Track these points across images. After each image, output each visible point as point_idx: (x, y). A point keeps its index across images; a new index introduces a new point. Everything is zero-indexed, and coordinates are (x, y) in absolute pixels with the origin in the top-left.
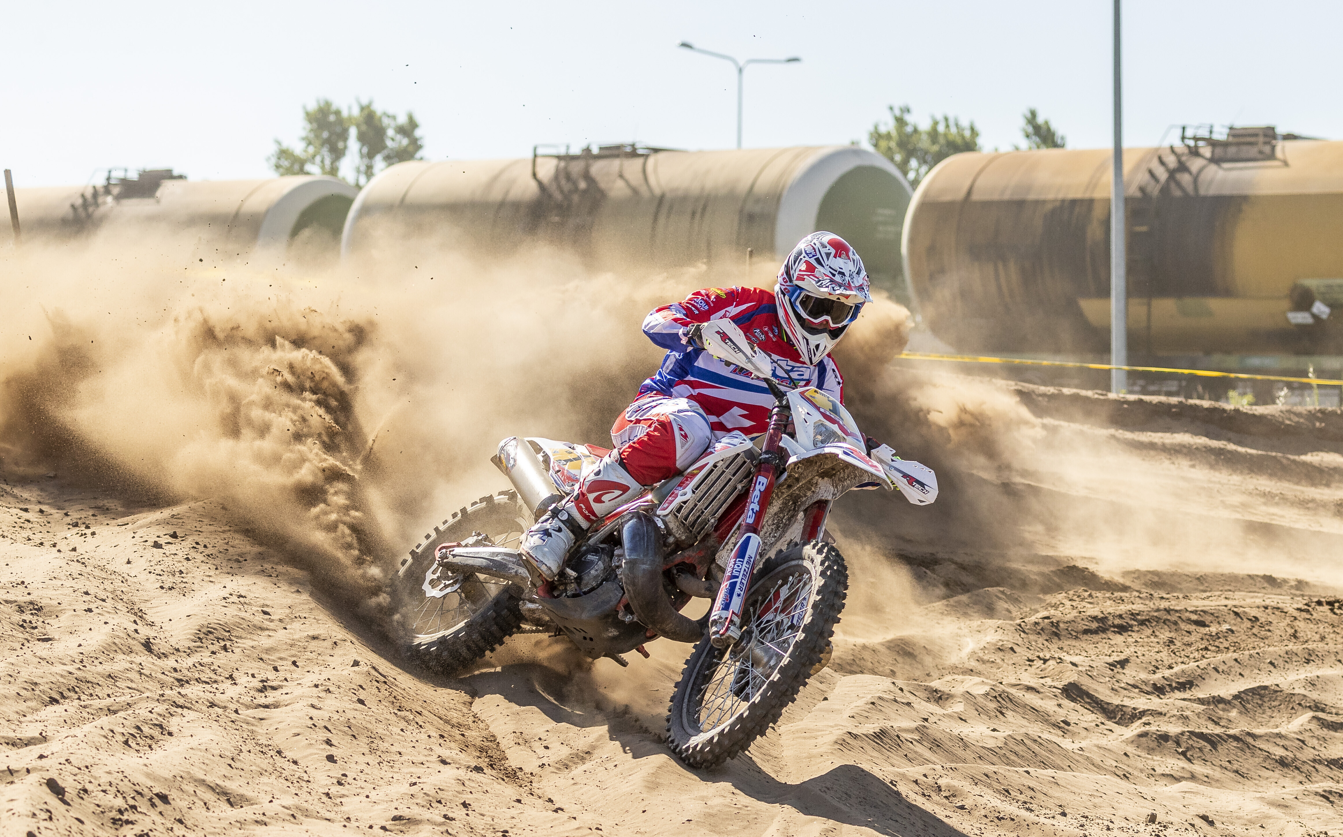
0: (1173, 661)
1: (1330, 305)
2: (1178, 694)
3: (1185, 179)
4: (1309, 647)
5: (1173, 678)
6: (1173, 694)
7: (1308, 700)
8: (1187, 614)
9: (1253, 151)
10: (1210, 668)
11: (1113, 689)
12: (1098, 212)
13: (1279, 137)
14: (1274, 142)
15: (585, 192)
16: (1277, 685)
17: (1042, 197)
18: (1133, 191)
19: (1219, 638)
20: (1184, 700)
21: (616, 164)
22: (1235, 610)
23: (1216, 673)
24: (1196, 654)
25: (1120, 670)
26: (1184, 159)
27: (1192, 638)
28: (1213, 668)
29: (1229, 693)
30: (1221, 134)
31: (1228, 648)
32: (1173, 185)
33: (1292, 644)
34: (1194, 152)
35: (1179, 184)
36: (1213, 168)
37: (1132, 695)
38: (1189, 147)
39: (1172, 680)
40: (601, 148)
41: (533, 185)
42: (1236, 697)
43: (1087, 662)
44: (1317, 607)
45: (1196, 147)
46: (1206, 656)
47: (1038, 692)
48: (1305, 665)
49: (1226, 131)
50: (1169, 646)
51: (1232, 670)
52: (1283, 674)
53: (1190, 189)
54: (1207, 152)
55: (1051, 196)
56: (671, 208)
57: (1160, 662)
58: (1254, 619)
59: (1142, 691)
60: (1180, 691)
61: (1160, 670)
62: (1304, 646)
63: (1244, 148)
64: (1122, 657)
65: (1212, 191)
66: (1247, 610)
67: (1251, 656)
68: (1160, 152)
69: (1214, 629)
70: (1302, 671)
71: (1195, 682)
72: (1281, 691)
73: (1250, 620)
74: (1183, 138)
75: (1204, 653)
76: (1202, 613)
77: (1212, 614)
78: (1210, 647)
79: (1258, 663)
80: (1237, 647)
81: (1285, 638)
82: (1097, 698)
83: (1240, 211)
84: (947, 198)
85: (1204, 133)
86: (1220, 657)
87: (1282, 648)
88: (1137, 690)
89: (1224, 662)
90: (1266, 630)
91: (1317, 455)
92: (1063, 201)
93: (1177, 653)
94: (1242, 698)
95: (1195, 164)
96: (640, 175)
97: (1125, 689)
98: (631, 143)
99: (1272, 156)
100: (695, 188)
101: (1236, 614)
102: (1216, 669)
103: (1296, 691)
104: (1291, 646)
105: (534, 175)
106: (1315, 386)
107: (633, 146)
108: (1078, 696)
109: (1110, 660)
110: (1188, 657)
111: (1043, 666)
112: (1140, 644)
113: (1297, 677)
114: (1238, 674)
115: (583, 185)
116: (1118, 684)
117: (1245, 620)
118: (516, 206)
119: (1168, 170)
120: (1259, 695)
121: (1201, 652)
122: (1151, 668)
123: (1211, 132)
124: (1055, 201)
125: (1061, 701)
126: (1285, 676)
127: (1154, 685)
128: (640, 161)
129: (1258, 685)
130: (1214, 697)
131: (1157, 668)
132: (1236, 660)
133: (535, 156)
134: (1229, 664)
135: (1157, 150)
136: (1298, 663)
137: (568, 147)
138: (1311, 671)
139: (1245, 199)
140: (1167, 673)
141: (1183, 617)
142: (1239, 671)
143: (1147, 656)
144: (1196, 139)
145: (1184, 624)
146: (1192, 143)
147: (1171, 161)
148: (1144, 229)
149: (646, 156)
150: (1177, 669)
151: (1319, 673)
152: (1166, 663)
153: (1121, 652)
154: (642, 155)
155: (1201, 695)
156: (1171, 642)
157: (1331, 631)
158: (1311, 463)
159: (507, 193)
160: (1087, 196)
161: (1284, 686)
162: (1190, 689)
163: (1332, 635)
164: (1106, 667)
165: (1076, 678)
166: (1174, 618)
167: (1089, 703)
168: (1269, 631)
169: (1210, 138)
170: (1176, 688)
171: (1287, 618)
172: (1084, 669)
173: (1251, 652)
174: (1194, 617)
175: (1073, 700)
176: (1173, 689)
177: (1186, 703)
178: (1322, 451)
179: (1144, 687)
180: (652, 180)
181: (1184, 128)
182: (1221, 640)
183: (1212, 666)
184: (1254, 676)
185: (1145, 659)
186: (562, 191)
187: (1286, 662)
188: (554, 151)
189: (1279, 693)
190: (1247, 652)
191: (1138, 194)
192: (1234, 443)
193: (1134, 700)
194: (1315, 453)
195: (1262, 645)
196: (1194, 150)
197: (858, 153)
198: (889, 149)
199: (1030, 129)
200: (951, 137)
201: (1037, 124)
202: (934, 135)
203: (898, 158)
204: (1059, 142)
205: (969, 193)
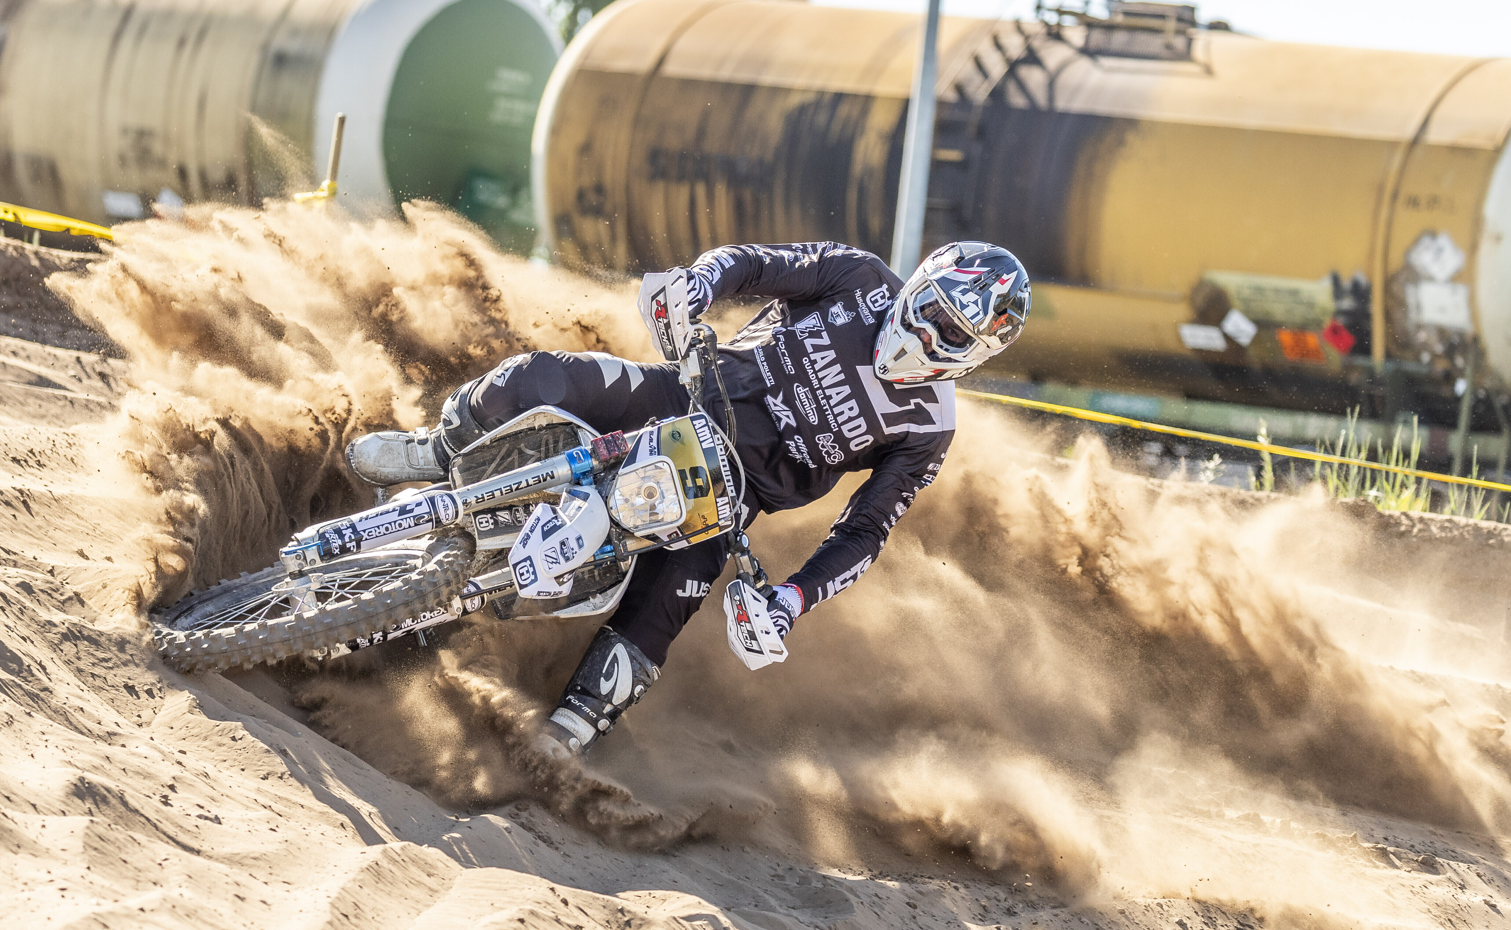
1: (1256, 322)
3: (1034, 77)
9: (1154, 43)
12: (879, 119)
13: (1201, 25)
14: (1192, 31)
17: (786, 82)
18: (947, 89)
26: (1036, 44)
32: (1012, 88)
35: (1022, 87)
36: (1084, 64)
38: (1047, 24)
45: (1059, 25)
53: (1041, 98)
54: (1076, 35)
55: (800, 83)
63: (1141, 37)
65: (1078, 105)
68: (996, 28)
74: (1039, 8)
84: (622, 64)
92: (821, 93)
95: (1054, 55)
99: (1186, 56)
119: (1007, 60)
124: (806, 91)
135: (994, 22)
139: (1130, 123)
144: (1060, 12)
146: (1052, 18)
147: (1015, 46)
148: (954, 155)
160: (862, 89)
169: (1084, 13)
191: (951, 96)
196: (1055, 31)
205: (662, 60)
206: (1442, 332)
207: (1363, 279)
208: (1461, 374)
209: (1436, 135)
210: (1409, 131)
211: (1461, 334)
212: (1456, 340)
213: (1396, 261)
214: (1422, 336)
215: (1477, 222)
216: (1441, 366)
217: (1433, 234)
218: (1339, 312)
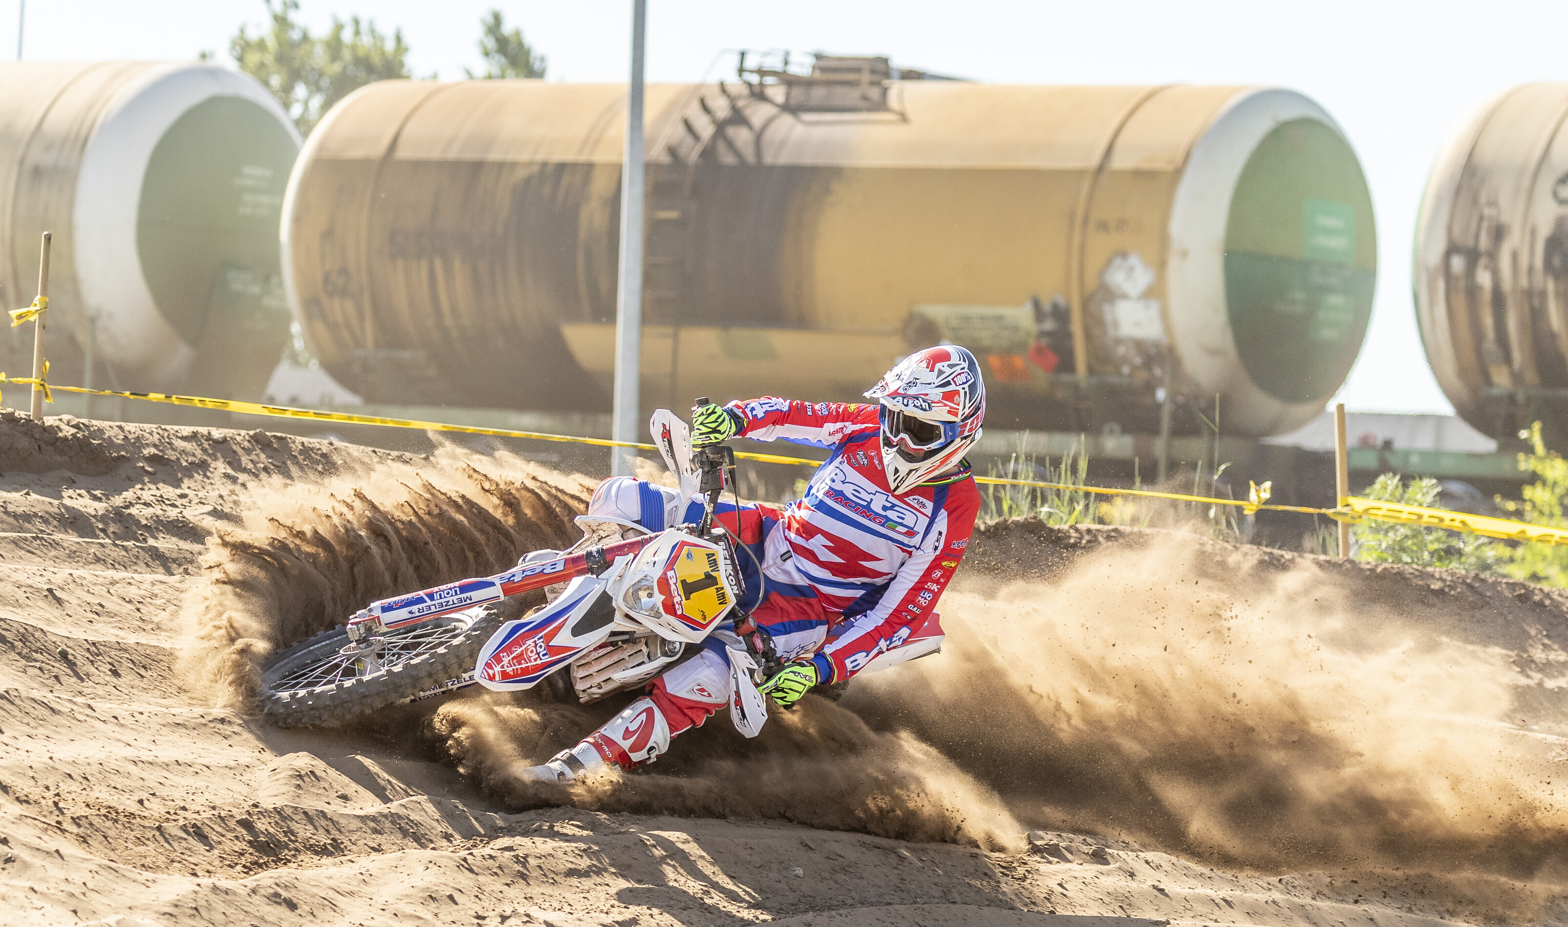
3: (741, 136)
9: (852, 96)
12: (600, 185)
13: (895, 74)
14: (886, 82)
17: (510, 157)
18: (658, 153)
26: (740, 104)
30: (801, 66)
32: (721, 147)
34: (758, 94)
35: (731, 145)
36: (787, 120)
38: (750, 85)
45: (761, 84)
49: (811, 61)
53: (749, 155)
54: (778, 94)
55: (524, 157)
63: (839, 90)
65: (784, 159)
68: (702, 92)
74: (741, 70)
83: (827, 191)
84: (357, 153)
85: (775, 63)
92: (544, 165)
95: (759, 113)
99: (881, 105)
119: (714, 121)
123: (786, 63)
124: (530, 164)
135: (699, 87)
139: (834, 172)
144: (762, 72)
146: (754, 79)
147: (721, 106)
148: (672, 215)
160: (583, 158)
169: (785, 72)
181: (743, 54)
191: (666, 159)
196: (758, 89)
197: (214, 73)
198: (262, 65)
199: (491, 44)
200: (361, 53)
201: (502, 35)
202: (334, 46)
203: (276, 81)
204: (537, 66)
205: (393, 145)
206: (1139, 345)
207: (1062, 301)
208: (1160, 383)
209: (1120, 162)
210: (1094, 160)
211: (1157, 345)
212: (1153, 351)
213: (1091, 282)
214: (1121, 350)
215: (1164, 239)
216: (1142, 376)
217: (1124, 255)
218: (1043, 334)
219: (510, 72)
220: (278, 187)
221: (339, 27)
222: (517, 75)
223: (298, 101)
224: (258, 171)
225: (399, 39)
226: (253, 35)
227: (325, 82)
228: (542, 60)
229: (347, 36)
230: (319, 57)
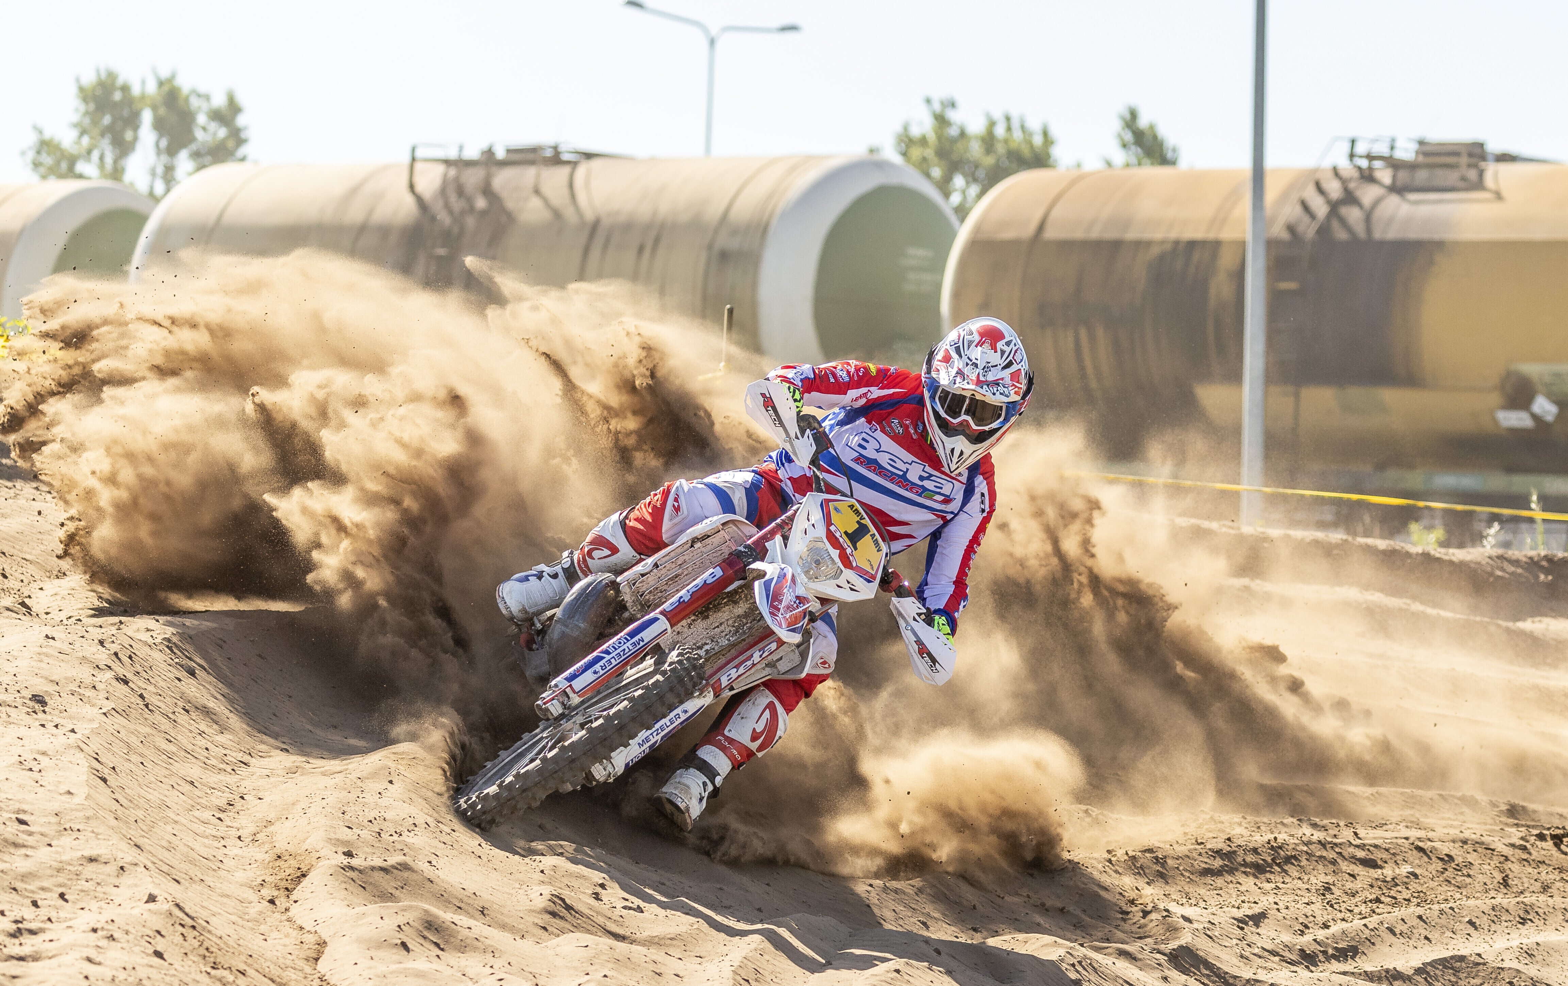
0: (1330, 917)
1: (1558, 403)
2: (1336, 966)
3: (1353, 215)
4: (1525, 900)
5: (1329, 941)
6: (1329, 966)
7: (1523, 976)
8: (1351, 850)
9: (1452, 177)
10: (1382, 928)
11: (1242, 956)
12: (1226, 260)
13: (1490, 157)
14: (1482, 164)
15: (484, 213)
16: (1479, 955)
17: (1146, 236)
18: (1278, 231)
19: (1397, 885)
20: (1344, 973)
21: (530, 173)
22: (1421, 844)
23: (1391, 936)
24: (1363, 908)
25: (1254, 929)
26: (1352, 185)
27: (1357, 885)
28: (1387, 928)
29: (1409, 965)
30: (1406, 152)
31: (1409, 900)
32: (1335, 224)
33: (1500, 895)
34: (1367, 177)
35: (1343, 222)
36: (1394, 200)
37: (1269, 965)
38: (1360, 168)
39: (1327, 945)
40: (509, 151)
41: (409, 202)
42: (1419, 971)
43: (1206, 916)
44: (1538, 843)
45: (1370, 169)
46: (1377, 911)
47: (1135, 959)
48: (1519, 926)
49: (1414, 146)
50: (1323, 895)
51: (1414, 931)
52: (1488, 938)
53: (1360, 231)
54: (1385, 176)
55: (1158, 235)
56: (608, 241)
57: (1311, 919)
58: (1446, 859)
59: (1283, 959)
60: (1339, 961)
61: (1311, 930)
62: (1518, 899)
63: (1440, 172)
64: (1257, 910)
65: (1391, 235)
66: (1437, 845)
67: (1442, 912)
68: (1318, 176)
69: (1388, 872)
70: (1514, 934)
71: (1361, 948)
72: (1484, 964)
73: (1441, 859)
74: (1352, 156)
75: (1375, 906)
76: (1371, 849)
77: (1387, 850)
78: (1383, 898)
79: (1452, 922)
80: (1422, 899)
81: (1491, 886)
82: (1219, 968)
83: (1431, 263)
84: (1009, 235)
85: (1382, 149)
86: (1398, 913)
87: (1487, 901)
88: (1277, 959)
89: (1403, 920)
90: (1463, 875)
91: (1540, 621)
92: (1177, 243)
93: (1336, 906)
94: (1428, 973)
95: (1368, 194)
96: (566, 192)
97: (1260, 957)
98: (553, 144)
99: (1479, 185)
100: (644, 212)
101: (1420, 849)
102: (1391, 930)
103: (1506, 964)
104: (1500, 899)
105: (412, 187)
106: (1539, 521)
107: (555, 148)
108: (1192, 966)
109: (1239, 914)
110: (1351, 911)
111: (1142, 921)
112: (1283, 891)
113: (1508, 944)
114: (1422, 937)
115: (481, 203)
116: (1250, 949)
117: (1434, 859)
118: (384, 231)
119: (1329, 202)
120: (1452, 968)
121: (1370, 905)
122: (1298, 927)
123: (1392, 148)
124: (1163, 242)
125: (1167, 973)
126: (1491, 942)
127: (1302, 951)
128: (565, 171)
129: (1451, 954)
130: (1387, 971)
131: (1307, 927)
132: (1420, 917)
133: (414, 159)
134: (1410, 924)
135: (1315, 171)
136: (1510, 924)
137: (461, 148)
138: (1528, 936)
139: (1438, 245)
140: (1321, 934)
141: (1345, 853)
142: (1424, 933)
143: (1292, 909)
144: (1370, 157)
145: (1346, 863)
146: (1364, 163)
147: (1334, 189)
148: (1292, 285)
149: (574, 164)
150: (1335, 929)
151: (1540, 938)
152: (1320, 920)
153: (1255, 902)
154: (568, 162)
155: (1369, 968)
156: (1327, 889)
157: (1558, 878)
158: (1531, 632)
159: (371, 212)
160: (1211, 236)
161: (1489, 956)
162: (1353, 958)
163: (1559, 884)
164: (1233, 925)
165: (1189, 940)
166: (1331, 855)
167: (1208, 976)
168: (1469, 876)
169: (1391, 157)
170: (1333, 956)
171: (1495, 858)
172: (1201, 927)
173: (1442, 906)
174: (1361, 854)
175: (1185, 971)
176: (1328, 958)
177: (1347, 978)
178: (1546, 616)
179: (1287, 954)
180: (582, 198)
181: (1353, 142)
182: (1399, 888)
183: (1386, 926)
184: (1445, 941)
185: (1290, 913)
186: (451, 212)
187: (1493, 921)
188: (441, 154)
189: (1481, 967)
190: (1436, 907)
191: (1285, 236)
192: (1421, 603)
193: (1273, 973)
194: (1537, 619)
195: (1458, 896)
196: (1367, 173)
197: (882, 165)
198: (924, 159)
199: (1129, 137)
200: (1013, 145)
201: (1138, 129)
202: (989, 140)
203: (937, 172)
204: (1169, 155)
205: (1041, 227)
219: (1146, 161)
220: (939, 266)
221: (992, 124)
222: (1152, 164)
223: (956, 190)
224: (921, 252)
225: (1045, 134)
226: (916, 131)
227: (981, 174)
228: (1174, 150)
229: (1000, 131)
230: (976, 150)
